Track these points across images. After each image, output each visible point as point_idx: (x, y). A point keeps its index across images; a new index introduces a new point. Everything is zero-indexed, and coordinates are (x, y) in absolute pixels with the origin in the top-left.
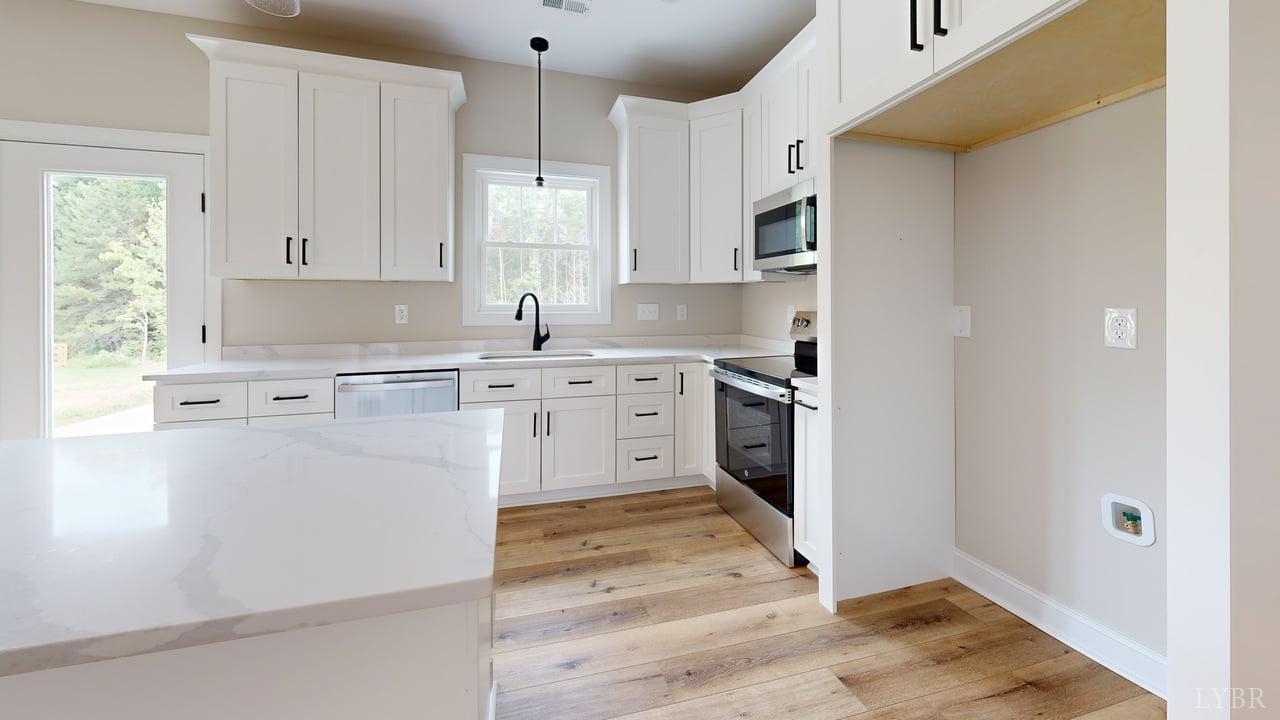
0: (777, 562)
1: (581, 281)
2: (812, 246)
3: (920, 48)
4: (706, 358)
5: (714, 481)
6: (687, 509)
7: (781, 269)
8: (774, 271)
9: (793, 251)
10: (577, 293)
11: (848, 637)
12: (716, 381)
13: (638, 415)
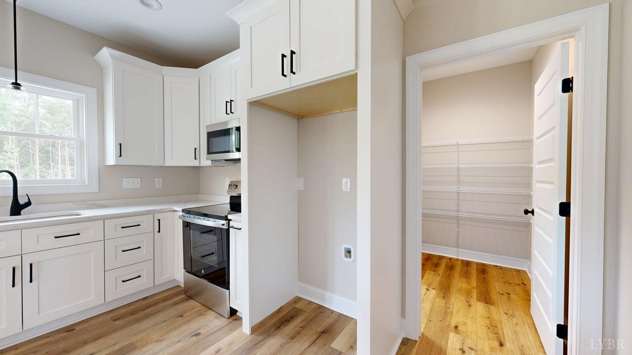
0: (221, 318)
1: (68, 162)
2: (238, 150)
3: (285, 76)
4: (176, 209)
5: (183, 281)
6: (164, 304)
7: (222, 160)
8: (218, 161)
9: (229, 152)
10: (63, 171)
11: (256, 344)
12: (184, 222)
13: (124, 251)
